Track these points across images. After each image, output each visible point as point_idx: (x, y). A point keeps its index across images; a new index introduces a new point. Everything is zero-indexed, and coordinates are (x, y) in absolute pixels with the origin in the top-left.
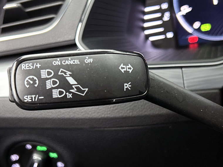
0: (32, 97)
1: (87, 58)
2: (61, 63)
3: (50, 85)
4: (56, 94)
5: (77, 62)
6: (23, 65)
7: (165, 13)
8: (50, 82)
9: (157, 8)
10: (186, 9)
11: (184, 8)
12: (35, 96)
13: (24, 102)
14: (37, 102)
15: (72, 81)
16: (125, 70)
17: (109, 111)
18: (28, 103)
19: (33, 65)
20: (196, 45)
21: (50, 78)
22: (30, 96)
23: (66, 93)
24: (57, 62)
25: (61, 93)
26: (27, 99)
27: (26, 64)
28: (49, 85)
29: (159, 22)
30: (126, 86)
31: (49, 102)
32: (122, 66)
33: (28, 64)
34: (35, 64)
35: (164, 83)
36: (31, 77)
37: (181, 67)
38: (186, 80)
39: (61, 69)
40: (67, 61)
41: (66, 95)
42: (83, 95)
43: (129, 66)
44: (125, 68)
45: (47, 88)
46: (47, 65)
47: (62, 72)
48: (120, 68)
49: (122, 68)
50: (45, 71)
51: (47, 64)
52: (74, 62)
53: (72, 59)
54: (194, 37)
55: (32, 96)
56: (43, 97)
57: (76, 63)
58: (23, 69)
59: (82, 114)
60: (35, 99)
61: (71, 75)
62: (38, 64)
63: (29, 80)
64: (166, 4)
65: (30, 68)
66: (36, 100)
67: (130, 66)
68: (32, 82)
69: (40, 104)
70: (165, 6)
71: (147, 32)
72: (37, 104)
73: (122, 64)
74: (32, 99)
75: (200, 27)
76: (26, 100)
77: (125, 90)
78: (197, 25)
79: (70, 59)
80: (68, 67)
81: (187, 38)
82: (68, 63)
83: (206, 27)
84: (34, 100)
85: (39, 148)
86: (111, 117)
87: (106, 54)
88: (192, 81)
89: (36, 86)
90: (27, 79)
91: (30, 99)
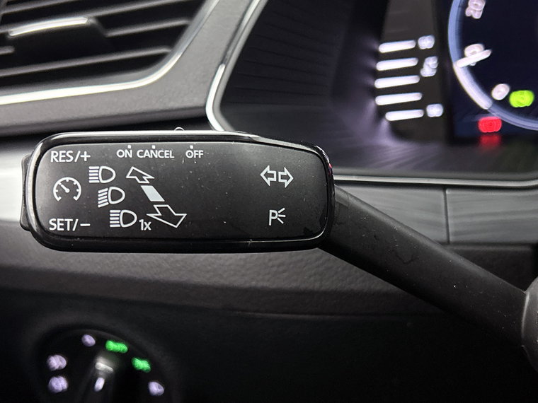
0: (65, 223)
1: (192, 147)
2: (134, 154)
3: (106, 200)
4: (116, 220)
5: (168, 154)
6: (53, 152)
7: (427, 59)
8: (106, 193)
9: (407, 45)
10: (477, 53)
11: (472, 51)
12: (72, 220)
13: (49, 232)
14: (76, 234)
15: (152, 194)
16: (274, 179)
17: (269, 274)
18: (56, 233)
19: (74, 155)
20: (496, 138)
21: (108, 185)
22: (63, 220)
23: (138, 220)
24: (125, 152)
25: (127, 218)
26: (56, 225)
27: (61, 152)
28: (104, 199)
29: (411, 80)
30: (274, 215)
31: (102, 236)
32: (267, 169)
33: (64, 152)
34: (79, 152)
35: (371, 218)
36: (67, 179)
37: (444, 187)
38: (455, 217)
39: (133, 168)
40: (147, 151)
41: (138, 224)
42: (176, 227)
43: (284, 171)
44: (275, 176)
45: (99, 206)
46: (103, 157)
47: (134, 173)
48: (262, 175)
49: (267, 175)
50: (99, 170)
51: (104, 155)
52: (162, 154)
53: (158, 148)
54: (492, 121)
55: (66, 220)
56: (89, 225)
57: (166, 157)
58: (52, 161)
59: (208, 276)
60: (71, 227)
61: (152, 183)
62: (85, 153)
63: (63, 186)
64: (429, 38)
65: (67, 161)
66: (74, 230)
67: (286, 172)
68: (67, 191)
69: (81, 238)
70: (427, 43)
71: (382, 100)
72: (76, 237)
73: (268, 167)
74: (65, 227)
75: (507, 98)
76: (53, 227)
77: (270, 224)
78: (500, 91)
79: (154, 147)
80: (148, 165)
81: (475, 120)
82: (149, 155)
83: (523, 99)
84: (68, 229)
85: (112, 345)
86: (271, 287)
87: (233, 143)
88: (468, 220)
89: (76, 198)
90: (59, 182)
91: (61, 227)
